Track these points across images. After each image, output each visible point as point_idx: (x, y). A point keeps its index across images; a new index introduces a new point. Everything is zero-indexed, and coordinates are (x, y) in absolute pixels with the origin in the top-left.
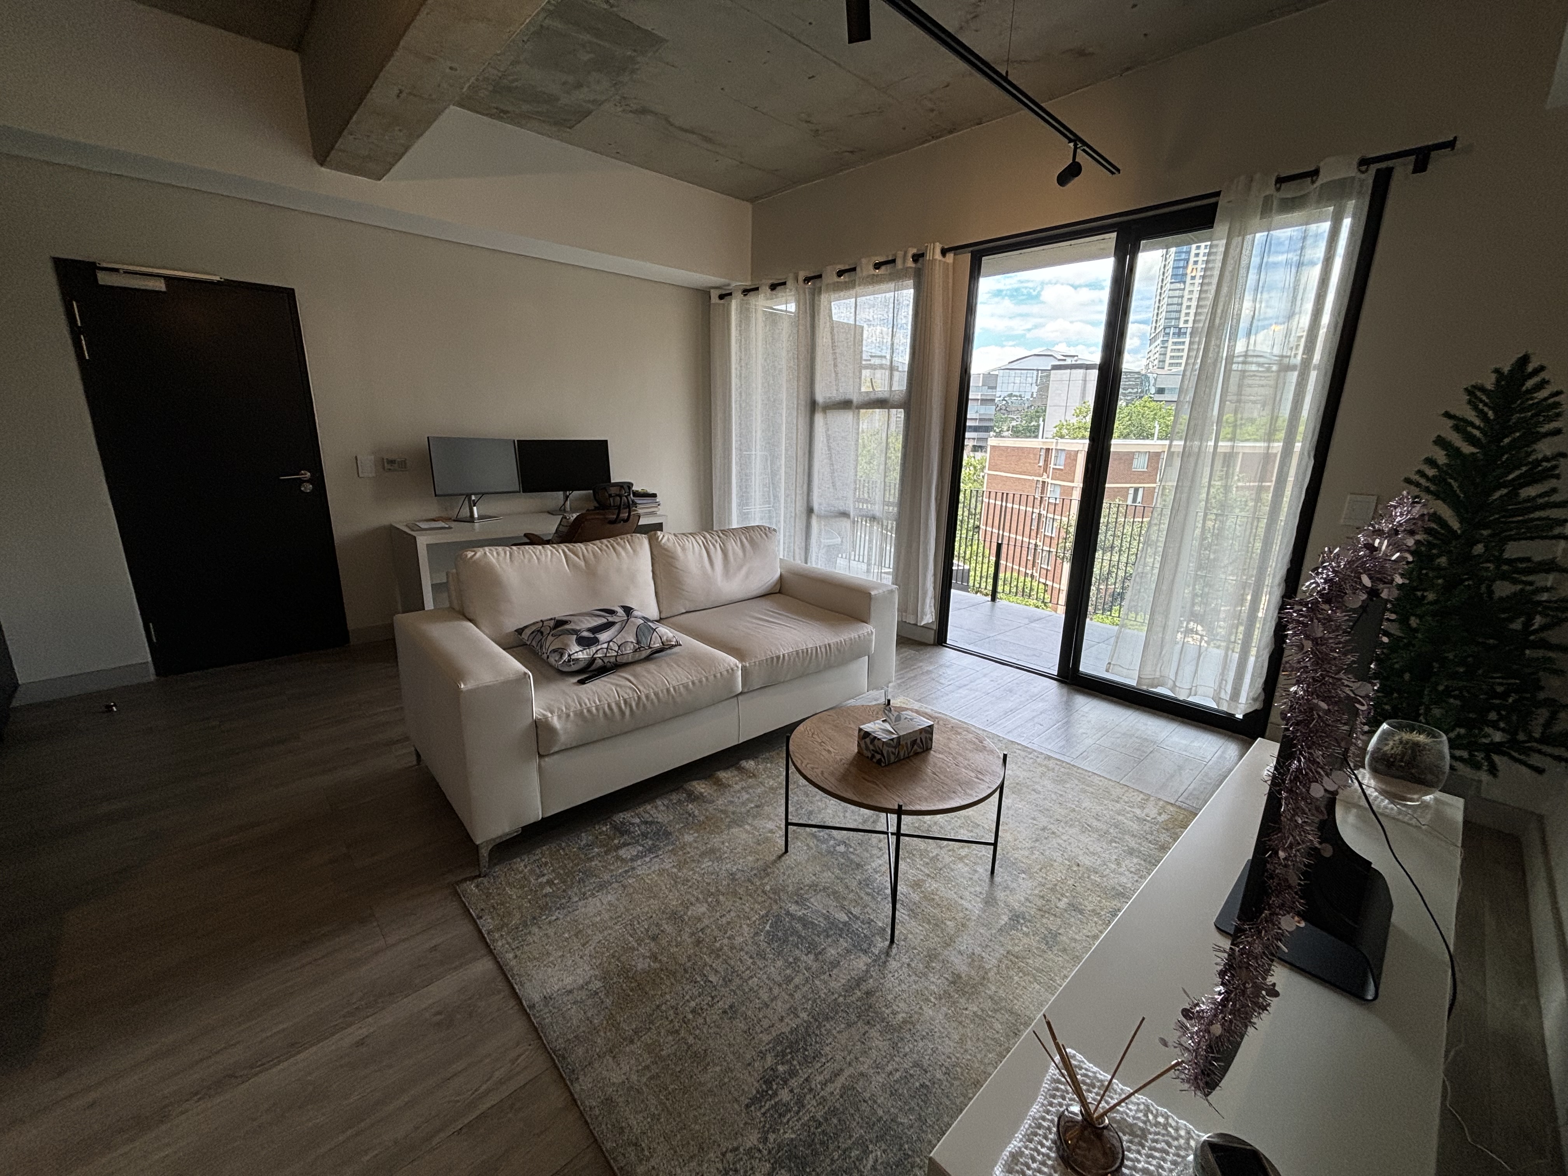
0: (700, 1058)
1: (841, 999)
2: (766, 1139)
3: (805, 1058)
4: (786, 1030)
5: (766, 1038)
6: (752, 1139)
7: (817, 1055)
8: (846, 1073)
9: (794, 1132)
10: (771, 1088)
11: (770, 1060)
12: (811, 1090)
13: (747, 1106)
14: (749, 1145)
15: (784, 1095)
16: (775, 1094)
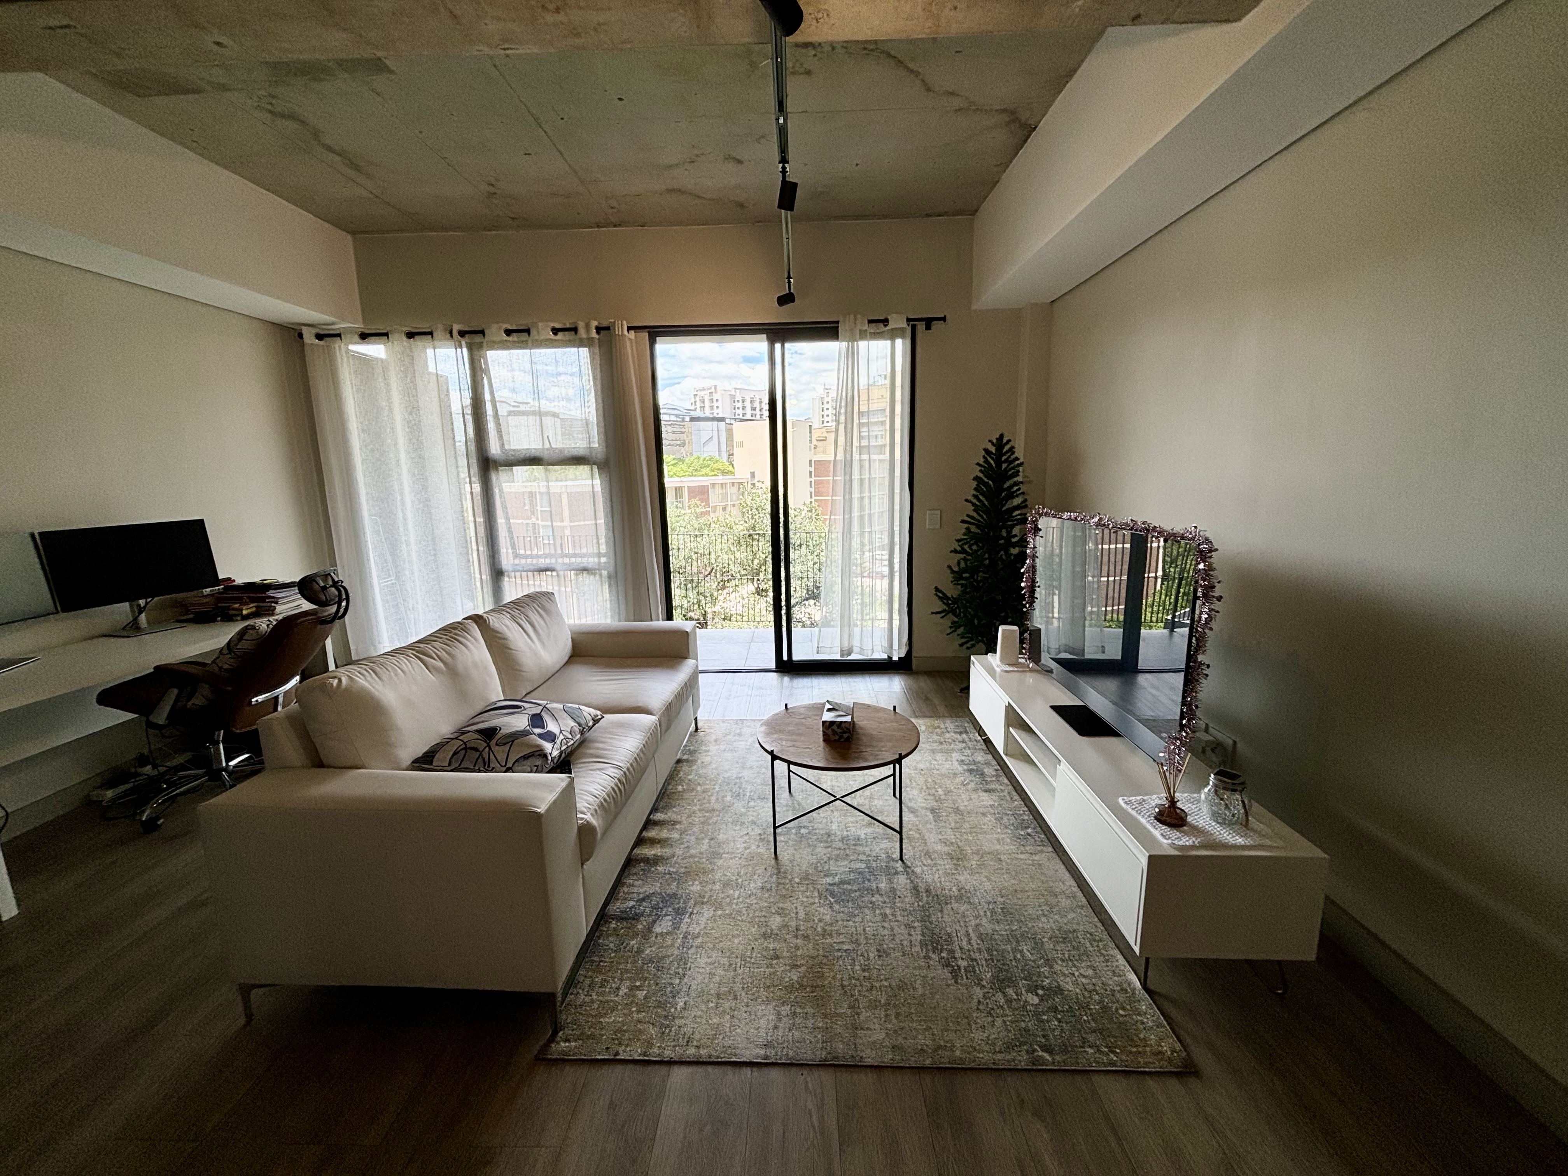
0: (903, 986)
1: (921, 904)
2: (984, 986)
3: (946, 940)
4: (919, 937)
5: (918, 949)
6: (978, 992)
7: (949, 935)
8: (971, 931)
9: (988, 972)
10: (953, 966)
11: (935, 956)
12: (969, 951)
13: (956, 982)
14: (981, 996)
15: (963, 964)
16: (959, 967)
